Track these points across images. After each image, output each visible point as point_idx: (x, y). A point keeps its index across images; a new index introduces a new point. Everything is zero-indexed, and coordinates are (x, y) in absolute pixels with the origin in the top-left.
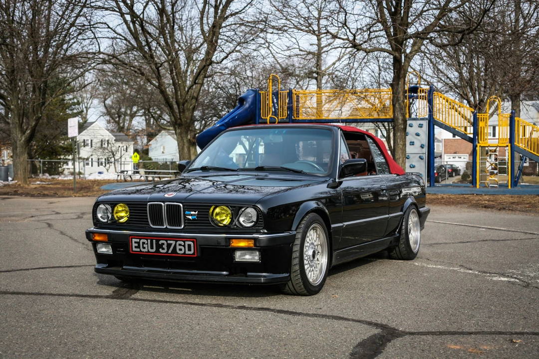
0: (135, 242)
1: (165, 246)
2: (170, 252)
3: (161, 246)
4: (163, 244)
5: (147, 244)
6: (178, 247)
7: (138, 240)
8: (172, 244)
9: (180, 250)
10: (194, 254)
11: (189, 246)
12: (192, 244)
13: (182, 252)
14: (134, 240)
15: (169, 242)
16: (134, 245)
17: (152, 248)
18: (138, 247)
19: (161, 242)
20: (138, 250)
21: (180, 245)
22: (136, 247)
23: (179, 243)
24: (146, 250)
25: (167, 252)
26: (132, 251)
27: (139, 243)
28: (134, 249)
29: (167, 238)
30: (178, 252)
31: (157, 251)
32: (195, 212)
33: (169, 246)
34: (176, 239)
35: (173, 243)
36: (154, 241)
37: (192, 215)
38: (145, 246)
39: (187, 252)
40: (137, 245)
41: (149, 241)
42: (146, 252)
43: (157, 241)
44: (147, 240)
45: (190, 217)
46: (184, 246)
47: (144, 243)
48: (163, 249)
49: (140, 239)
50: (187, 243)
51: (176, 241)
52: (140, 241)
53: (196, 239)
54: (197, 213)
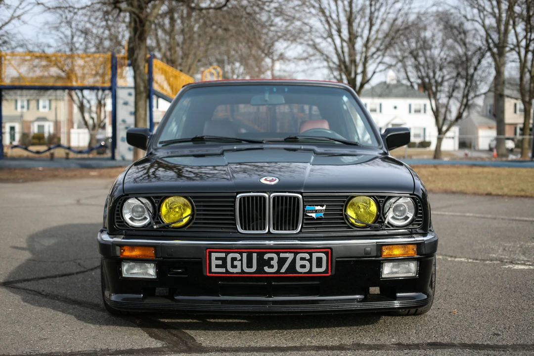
0: (217, 259)
1: (274, 263)
2: (283, 270)
3: (268, 263)
4: (272, 259)
5: (241, 260)
6: (299, 263)
7: (223, 255)
8: (287, 258)
9: (303, 266)
10: (326, 271)
11: (319, 260)
12: (323, 256)
13: (306, 270)
14: (214, 255)
15: (282, 255)
16: (214, 262)
17: (250, 265)
18: (224, 265)
19: (266, 257)
20: (223, 270)
21: (302, 259)
22: (217, 266)
23: (299, 256)
24: (238, 270)
25: (278, 271)
26: (210, 271)
27: (224, 260)
28: (214, 269)
29: (277, 250)
30: (299, 269)
31: (260, 269)
32: (322, 206)
33: (282, 262)
34: (295, 250)
35: (291, 256)
36: (255, 255)
37: (316, 211)
38: (235, 263)
39: (315, 270)
40: (220, 262)
41: (245, 255)
42: (237, 273)
43: (260, 256)
44: (241, 253)
45: (314, 215)
46: (310, 261)
47: (234, 259)
48: (272, 267)
49: (227, 253)
50: (315, 255)
51: (296, 254)
52: (226, 256)
53: (331, 249)
54: (324, 208)
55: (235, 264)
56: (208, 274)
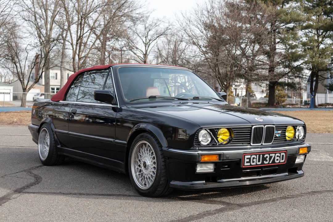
0: (247, 159)
1: (268, 159)
2: (270, 162)
3: (266, 159)
4: (267, 157)
5: (256, 159)
6: (276, 158)
7: (249, 157)
8: (272, 156)
9: (277, 160)
10: (284, 162)
11: (283, 156)
12: (284, 154)
13: (278, 162)
14: (246, 157)
15: (271, 155)
17: (259, 161)
19: (265, 156)
20: (249, 164)
21: (278, 156)
22: (247, 162)
24: (255, 163)
25: (269, 163)
26: (244, 166)
27: (250, 159)
28: (246, 164)
29: (269, 153)
31: (263, 163)
32: (280, 131)
34: (275, 152)
35: (273, 155)
36: (261, 155)
37: (278, 134)
39: (282, 161)
40: (248, 160)
41: (258, 156)
42: (254, 165)
43: (263, 155)
44: (256, 155)
45: (277, 135)
46: (280, 157)
47: (254, 158)
48: (267, 161)
49: (251, 155)
50: (282, 154)
51: (276, 154)
52: (251, 157)
53: (286, 151)
54: (281, 132)
55: (254, 161)
56: (243, 167)
